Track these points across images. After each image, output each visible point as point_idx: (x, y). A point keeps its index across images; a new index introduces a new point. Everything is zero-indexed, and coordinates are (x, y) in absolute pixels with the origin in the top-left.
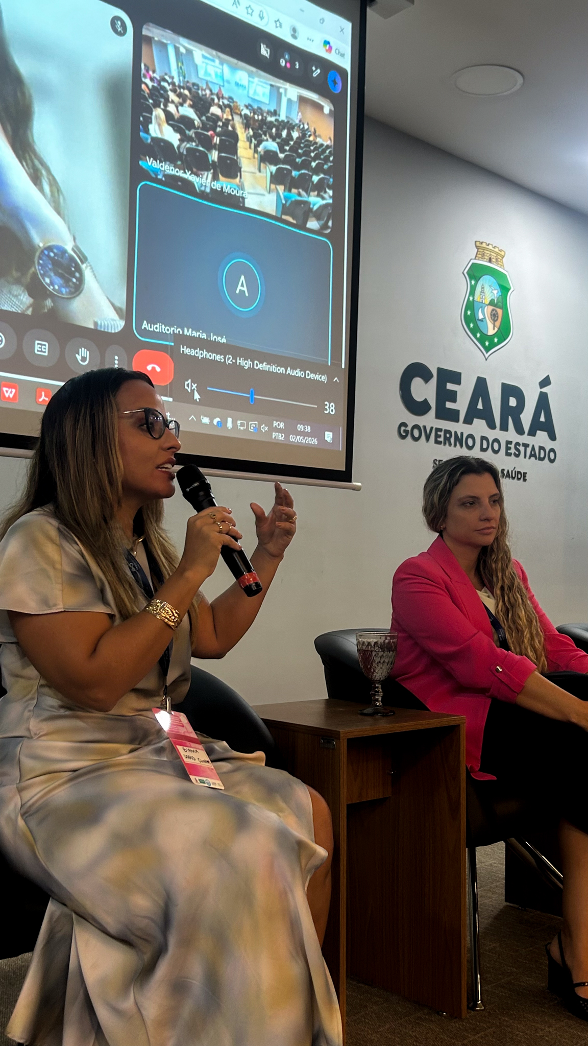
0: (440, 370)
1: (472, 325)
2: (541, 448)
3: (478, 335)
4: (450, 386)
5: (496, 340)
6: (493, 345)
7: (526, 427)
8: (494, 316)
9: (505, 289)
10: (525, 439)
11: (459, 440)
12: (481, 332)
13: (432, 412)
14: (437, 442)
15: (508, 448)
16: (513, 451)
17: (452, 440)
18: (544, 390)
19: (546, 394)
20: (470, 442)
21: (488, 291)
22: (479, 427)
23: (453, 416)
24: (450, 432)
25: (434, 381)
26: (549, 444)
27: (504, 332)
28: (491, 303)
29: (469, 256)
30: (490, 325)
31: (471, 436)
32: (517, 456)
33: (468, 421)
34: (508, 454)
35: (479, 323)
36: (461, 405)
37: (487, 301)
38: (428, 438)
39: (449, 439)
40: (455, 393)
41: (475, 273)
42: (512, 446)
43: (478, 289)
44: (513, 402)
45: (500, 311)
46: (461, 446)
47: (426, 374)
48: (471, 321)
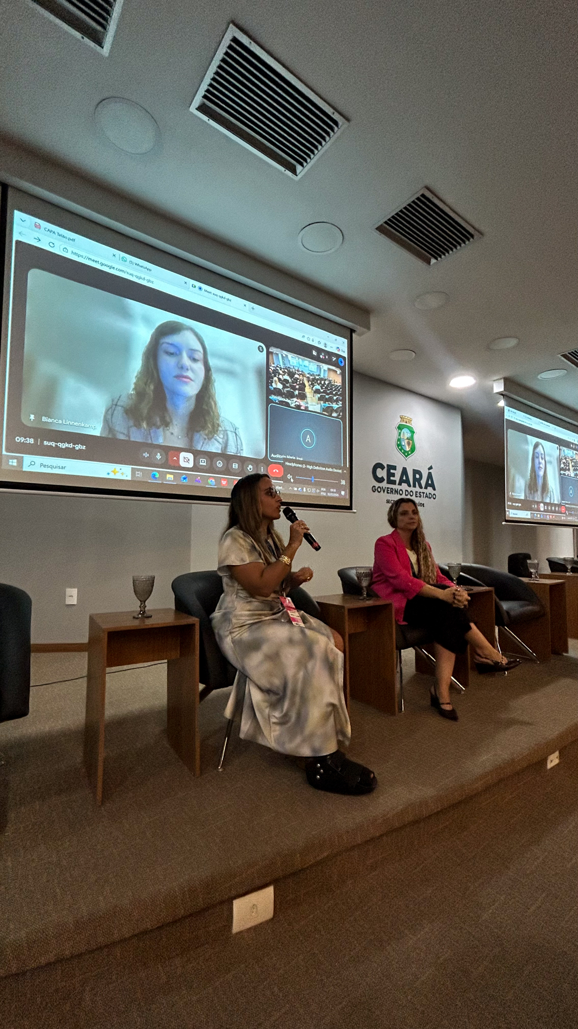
0: (388, 465)
1: (400, 447)
2: (430, 494)
3: (403, 451)
4: (392, 471)
5: (410, 453)
6: (408, 455)
7: (423, 485)
8: (409, 444)
9: (413, 432)
10: (423, 490)
11: (396, 492)
12: (404, 450)
13: (386, 481)
14: (388, 493)
15: (416, 494)
16: (418, 495)
17: (394, 492)
18: (430, 471)
19: (431, 473)
20: (401, 492)
21: (406, 434)
22: (404, 486)
23: (394, 482)
24: (393, 489)
25: (385, 469)
26: (433, 492)
27: (413, 450)
28: (407, 439)
29: (398, 421)
30: (407, 447)
31: (401, 490)
32: (420, 497)
33: (400, 484)
34: (417, 497)
35: (403, 447)
36: (397, 478)
37: (406, 438)
38: (384, 491)
39: (392, 491)
40: (394, 473)
41: (400, 428)
42: (418, 493)
43: (402, 433)
44: (418, 476)
45: (411, 442)
46: (397, 494)
47: (382, 467)
48: (399, 445)
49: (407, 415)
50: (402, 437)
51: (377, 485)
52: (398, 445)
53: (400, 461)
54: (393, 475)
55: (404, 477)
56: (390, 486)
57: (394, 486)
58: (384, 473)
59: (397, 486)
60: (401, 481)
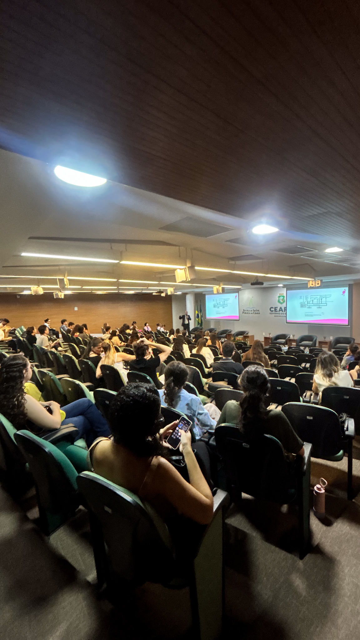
0: (275, 307)
6: (282, 303)
9: (284, 297)
13: (274, 311)
15: (285, 314)
21: (282, 298)
27: (284, 302)
29: (278, 295)
35: (280, 302)
41: (279, 297)
49: (281, 292)
50: (280, 299)
51: (271, 312)
54: (277, 309)
55: (281, 310)
56: (276, 312)
57: (277, 312)
58: (273, 309)
59: (278, 312)
60: (280, 311)
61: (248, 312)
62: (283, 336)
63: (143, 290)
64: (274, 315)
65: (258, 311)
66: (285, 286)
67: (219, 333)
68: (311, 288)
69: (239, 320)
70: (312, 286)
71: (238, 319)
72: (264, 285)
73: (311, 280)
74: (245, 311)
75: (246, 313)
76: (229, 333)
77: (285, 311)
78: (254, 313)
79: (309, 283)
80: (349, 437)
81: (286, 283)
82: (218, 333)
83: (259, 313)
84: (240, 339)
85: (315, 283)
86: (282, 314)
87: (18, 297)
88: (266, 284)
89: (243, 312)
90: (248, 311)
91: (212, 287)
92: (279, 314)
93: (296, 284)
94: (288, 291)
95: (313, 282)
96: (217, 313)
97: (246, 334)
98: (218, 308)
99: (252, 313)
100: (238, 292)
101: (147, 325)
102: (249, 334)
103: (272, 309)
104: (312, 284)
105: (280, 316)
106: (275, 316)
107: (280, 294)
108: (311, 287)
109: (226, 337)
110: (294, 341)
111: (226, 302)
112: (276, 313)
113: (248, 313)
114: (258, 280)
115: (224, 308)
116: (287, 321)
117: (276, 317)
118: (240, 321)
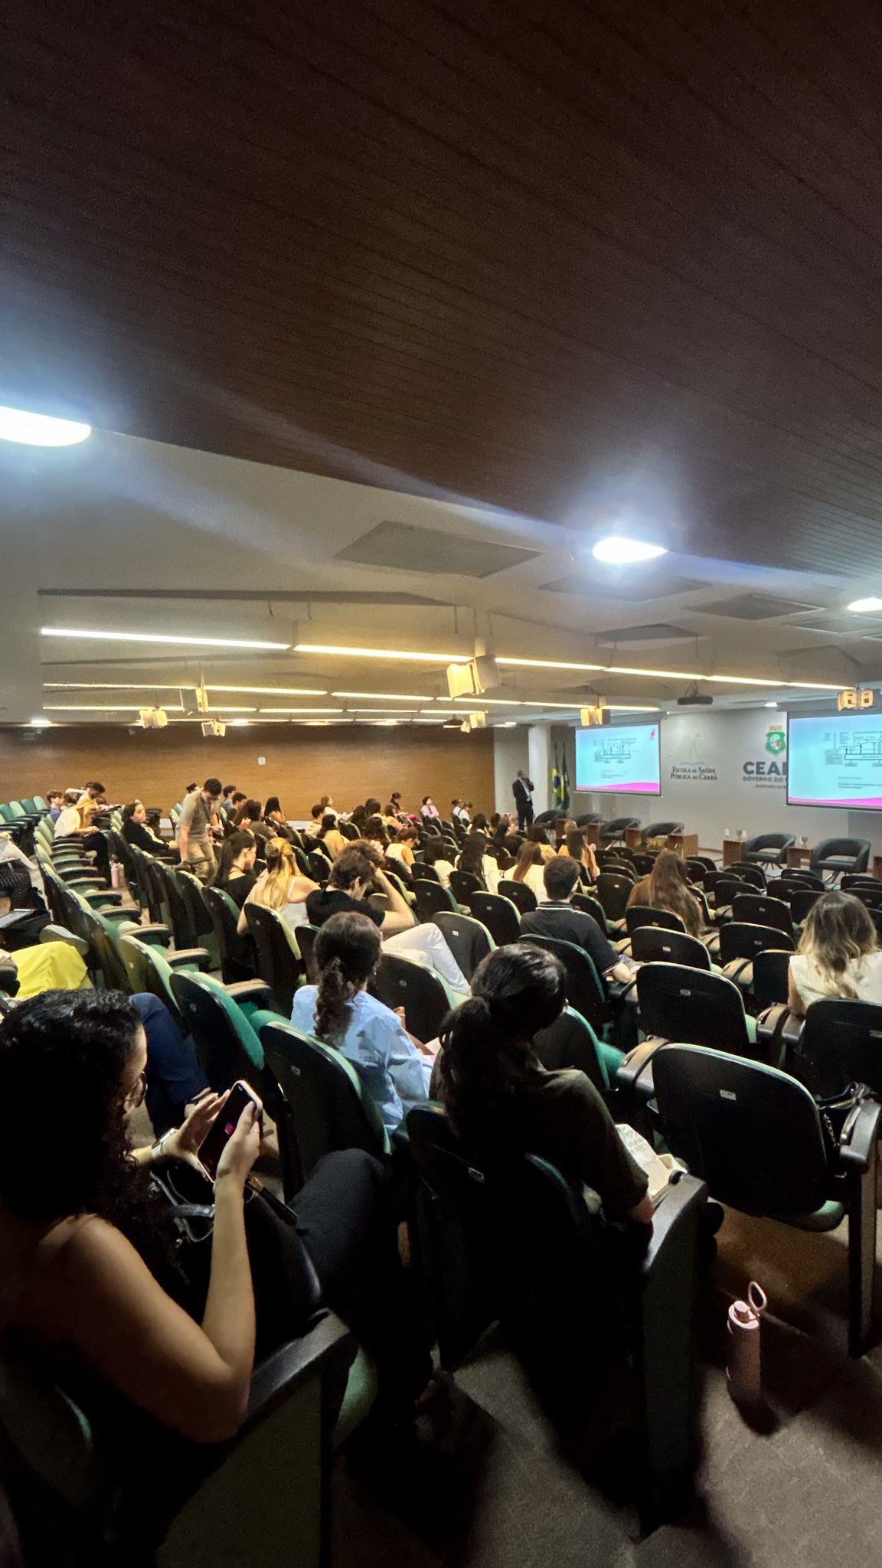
0: (757, 762)
4: (761, 766)
5: (779, 751)
8: (778, 745)
9: (782, 735)
11: (765, 779)
13: (756, 773)
21: (776, 738)
22: (773, 775)
23: (763, 773)
25: (755, 766)
27: (783, 748)
28: (777, 741)
29: (768, 730)
30: (776, 747)
33: (769, 773)
36: (766, 770)
37: (775, 741)
38: (754, 780)
41: (770, 735)
43: (771, 738)
45: (781, 743)
47: (751, 764)
48: (769, 747)
49: (773, 724)
50: (771, 740)
51: (747, 776)
52: (767, 748)
53: (769, 758)
54: (762, 768)
55: (774, 769)
56: (759, 776)
57: (762, 776)
58: (754, 768)
59: (766, 776)
60: (770, 772)
61: (684, 774)
62: (776, 841)
63: (414, 718)
64: (755, 783)
65: (713, 771)
66: (782, 707)
67: (608, 828)
68: (847, 711)
69: (660, 795)
70: (850, 706)
71: (657, 791)
72: (713, 703)
73: (847, 690)
74: (678, 771)
75: (679, 777)
76: (631, 826)
77: (784, 774)
78: (702, 777)
79: (841, 698)
80: (850, 1163)
81: (784, 699)
82: (603, 827)
83: (716, 778)
84: (657, 845)
85: (858, 699)
86: (776, 780)
87: (131, 733)
88: (719, 702)
89: (672, 775)
90: (685, 771)
91: (579, 709)
92: (770, 780)
93: (813, 701)
94: (791, 720)
95: (851, 695)
96: (604, 776)
97: (675, 832)
98: (606, 762)
99: (695, 778)
100: (658, 722)
101: (429, 802)
102: (686, 833)
103: (749, 768)
104: (850, 702)
105: (772, 786)
106: (757, 786)
107: (772, 728)
108: (845, 709)
109: (622, 838)
110: (804, 852)
111: (626, 746)
112: (761, 779)
113: (684, 777)
114: (696, 691)
115: (620, 762)
116: (789, 800)
117: (762, 789)
118: (662, 796)
